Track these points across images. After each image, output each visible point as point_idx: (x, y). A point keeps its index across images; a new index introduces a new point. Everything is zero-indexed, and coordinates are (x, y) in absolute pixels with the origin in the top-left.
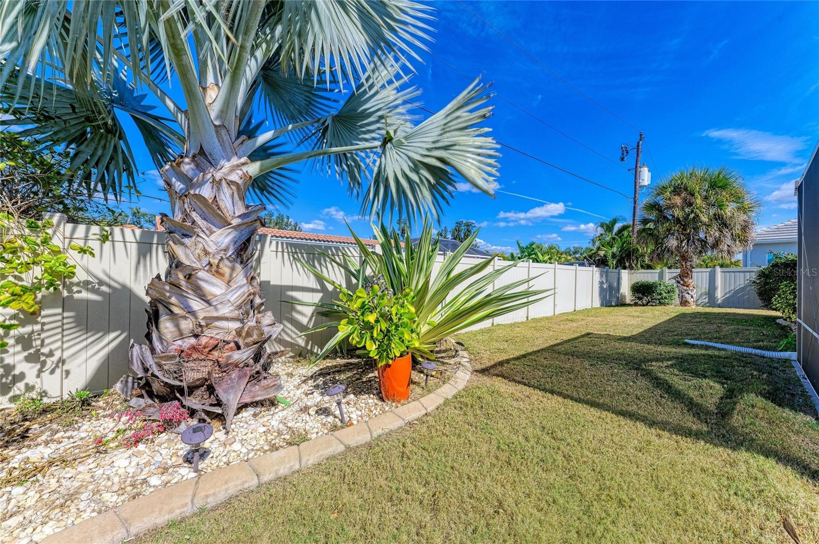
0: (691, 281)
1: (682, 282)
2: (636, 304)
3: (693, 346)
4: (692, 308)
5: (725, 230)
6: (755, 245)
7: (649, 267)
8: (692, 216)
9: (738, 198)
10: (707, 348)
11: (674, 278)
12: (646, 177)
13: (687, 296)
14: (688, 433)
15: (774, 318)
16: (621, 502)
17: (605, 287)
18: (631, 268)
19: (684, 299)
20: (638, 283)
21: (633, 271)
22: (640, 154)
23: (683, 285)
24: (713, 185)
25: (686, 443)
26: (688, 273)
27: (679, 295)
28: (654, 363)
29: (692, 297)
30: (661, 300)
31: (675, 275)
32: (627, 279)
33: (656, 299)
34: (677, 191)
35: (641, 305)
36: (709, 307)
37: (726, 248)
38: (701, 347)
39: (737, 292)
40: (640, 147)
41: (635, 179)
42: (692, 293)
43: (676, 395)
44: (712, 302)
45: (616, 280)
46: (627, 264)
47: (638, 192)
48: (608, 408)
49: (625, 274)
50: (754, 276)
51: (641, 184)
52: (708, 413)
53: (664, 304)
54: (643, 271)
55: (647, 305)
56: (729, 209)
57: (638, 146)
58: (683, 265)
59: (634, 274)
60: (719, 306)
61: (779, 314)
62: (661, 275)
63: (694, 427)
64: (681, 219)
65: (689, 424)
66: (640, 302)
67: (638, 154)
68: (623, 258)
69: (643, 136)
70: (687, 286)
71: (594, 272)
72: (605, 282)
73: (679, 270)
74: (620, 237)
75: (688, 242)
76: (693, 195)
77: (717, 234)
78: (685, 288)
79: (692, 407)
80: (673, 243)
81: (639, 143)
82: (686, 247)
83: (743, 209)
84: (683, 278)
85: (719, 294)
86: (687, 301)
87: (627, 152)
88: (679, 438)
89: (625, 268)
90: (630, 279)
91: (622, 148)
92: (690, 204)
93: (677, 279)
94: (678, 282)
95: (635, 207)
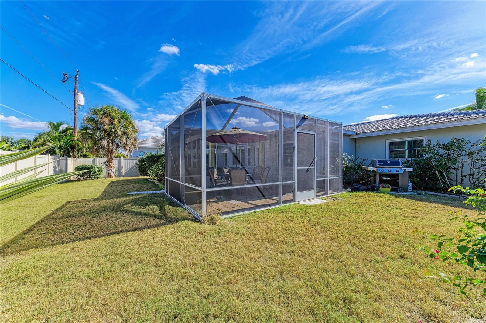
0: (113, 164)
1: (108, 165)
2: (79, 180)
3: (132, 195)
4: (114, 179)
5: (128, 140)
6: (139, 148)
7: (85, 156)
8: (114, 130)
9: (133, 126)
10: (138, 194)
11: (104, 163)
12: (81, 100)
13: (111, 172)
14: (162, 225)
15: (147, 179)
16: (165, 256)
17: (57, 170)
18: (74, 156)
19: (110, 174)
20: (80, 166)
21: (75, 159)
22: (77, 83)
23: (109, 167)
24: (122, 117)
25: (163, 228)
26: (111, 160)
27: (107, 172)
28: (125, 206)
29: (114, 173)
30: (95, 176)
31: (104, 161)
32: (72, 164)
33: (92, 176)
34: (106, 114)
35: (82, 180)
36: (119, 177)
37: (128, 148)
38: (136, 195)
39: (130, 169)
40: (77, 79)
41: (75, 98)
42: (114, 171)
43: (146, 215)
44: (120, 175)
45: (64, 164)
46: (71, 154)
47: (76, 107)
48: (127, 231)
49: (70, 160)
50: (137, 162)
51: (78, 103)
52: (161, 216)
53: (97, 178)
54: (82, 158)
55: (86, 180)
56: (129, 131)
57: (76, 78)
58: (108, 156)
59: (76, 161)
60: (123, 177)
61: (148, 177)
62: (94, 161)
63: (161, 222)
64: (108, 131)
65: (159, 222)
66: (82, 179)
67: (76, 83)
68: (68, 150)
69: (79, 73)
70: (111, 167)
71: (50, 159)
72: (57, 166)
73: (106, 159)
74: (65, 135)
75: (112, 143)
76: (114, 119)
77: (125, 141)
78: (110, 168)
79: (155, 216)
80: (105, 143)
81: (76, 76)
82: (112, 146)
83: (135, 132)
84: (108, 163)
85: (123, 171)
86: (111, 175)
87: (67, 78)
88: (161, 227)
89: (69, 156)
90: (73, 164)
91: (63, 74)
92: (112, 124)
93: (105, 163)
94: (106, 165)
95: (75, 117)
